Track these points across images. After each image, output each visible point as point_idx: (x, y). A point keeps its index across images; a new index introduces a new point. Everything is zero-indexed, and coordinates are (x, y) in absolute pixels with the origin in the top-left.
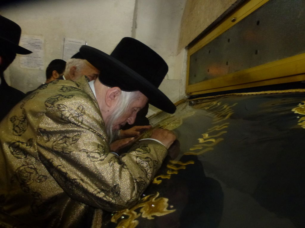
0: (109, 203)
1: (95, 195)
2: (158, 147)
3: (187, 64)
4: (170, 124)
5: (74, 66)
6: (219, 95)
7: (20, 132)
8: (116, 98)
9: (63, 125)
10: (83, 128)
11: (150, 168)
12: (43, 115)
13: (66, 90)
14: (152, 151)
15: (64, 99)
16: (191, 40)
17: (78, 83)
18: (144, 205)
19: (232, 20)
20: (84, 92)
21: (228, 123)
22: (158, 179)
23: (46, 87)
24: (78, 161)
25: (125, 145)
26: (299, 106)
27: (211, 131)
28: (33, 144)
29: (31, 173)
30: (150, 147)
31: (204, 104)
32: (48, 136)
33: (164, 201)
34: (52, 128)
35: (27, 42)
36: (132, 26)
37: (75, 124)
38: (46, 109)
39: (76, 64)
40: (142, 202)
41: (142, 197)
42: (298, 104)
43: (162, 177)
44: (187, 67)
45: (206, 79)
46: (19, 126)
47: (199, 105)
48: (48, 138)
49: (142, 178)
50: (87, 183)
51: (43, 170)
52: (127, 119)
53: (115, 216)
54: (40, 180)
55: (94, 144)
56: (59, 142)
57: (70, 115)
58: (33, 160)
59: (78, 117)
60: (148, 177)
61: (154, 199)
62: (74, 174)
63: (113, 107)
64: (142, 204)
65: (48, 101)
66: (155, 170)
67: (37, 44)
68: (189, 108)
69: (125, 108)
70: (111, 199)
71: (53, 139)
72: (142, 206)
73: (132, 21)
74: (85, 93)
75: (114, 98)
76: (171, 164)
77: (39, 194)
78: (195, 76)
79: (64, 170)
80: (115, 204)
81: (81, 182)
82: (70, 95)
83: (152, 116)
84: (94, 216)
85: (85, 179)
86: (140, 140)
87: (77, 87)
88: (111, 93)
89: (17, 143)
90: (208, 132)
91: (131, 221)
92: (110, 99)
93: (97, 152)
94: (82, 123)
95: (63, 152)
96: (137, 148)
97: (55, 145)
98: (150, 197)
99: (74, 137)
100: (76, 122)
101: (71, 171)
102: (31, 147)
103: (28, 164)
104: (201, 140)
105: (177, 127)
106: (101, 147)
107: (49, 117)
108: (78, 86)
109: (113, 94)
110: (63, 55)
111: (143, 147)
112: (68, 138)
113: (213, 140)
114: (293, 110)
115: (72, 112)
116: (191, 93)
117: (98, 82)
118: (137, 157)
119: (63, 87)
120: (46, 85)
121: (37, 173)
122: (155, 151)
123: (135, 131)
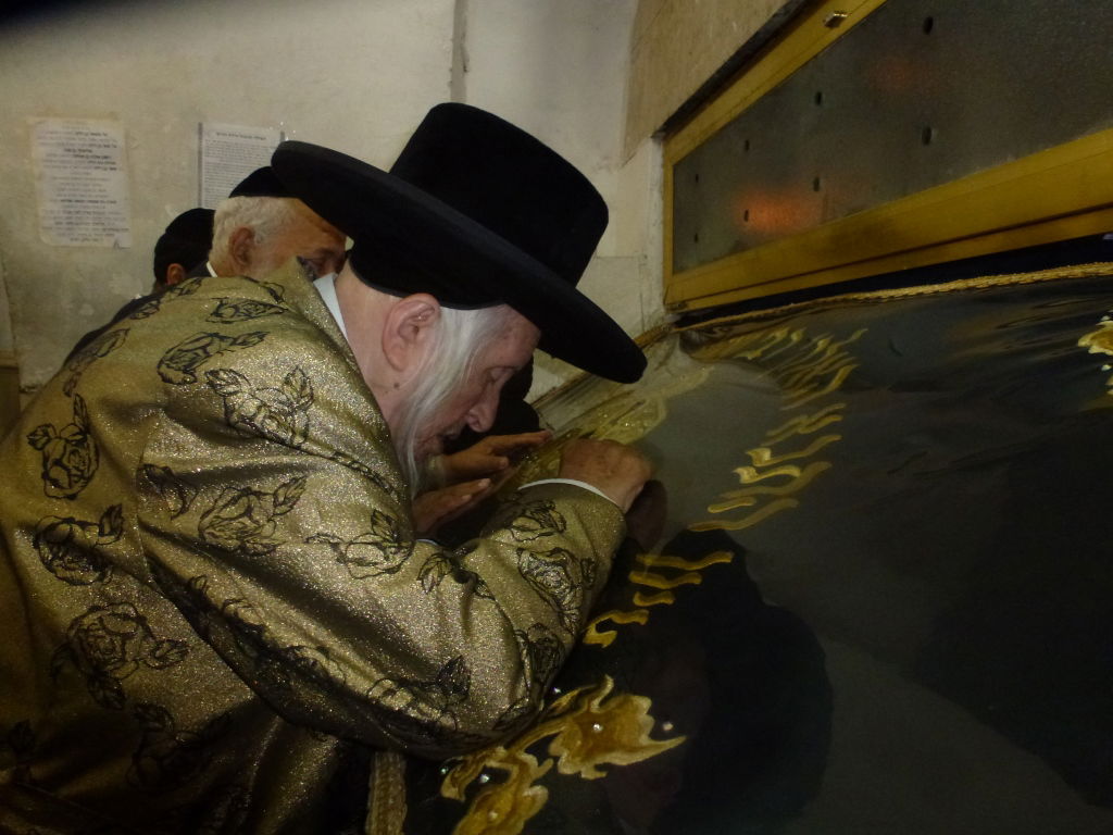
0: (431, 728)
1: (378, 702)
2: (593, 509)
3: (664, 198)
4: (619, 422)
5: (246, 226)
6: (792, 305)
7: (70, 486)
8: (421, 335)
9: (236, 447)
10: (310, 453)
11: (572, 587)
12: (155, 416)
13: (232, 317)
14: (573, 526)
15: (232, 348)
16: (674, 105)
17: (273, 287)
18: (563, 729)
19: (828, 19)
20: (301, 317)
21: (841, 406)
22: (601, 628)
23: (157, 307)
24: (302, 581)
25: (458, 508)
26: (1103, 326)
27: (779, 440)
28: (125, 526)
29: (126, 637)
30: (563, 508)
31: (739, 340)
32: (182, 496)
33: (636, 709)
34: (197, 461)
35: (59, 145)
36: (450, 66)
37: (282, 442)
38: (167, 393)
39: (251, 219)
40: (551, 716)
41: (550, 697)
42: (1098, 318)
43: (617, 618)
44: (665, 206)
45: (739, 247)
46: (65, 461)
47: (720, 345)
48: (181, 501)
49: (546, 628)
50: (341, 659)
51: (170, 621)
52: (466, 413)
53: (456, 775)
54: (162, 658)
55: (359, 510)
56: (226, 513)
57: (259, 408)
58: (132, 586)
59: (290, 414)
60: (567, 621)
61: (596, 702)
62: (289, 628)
63: (412, 371)
64: (553, 723)
65: (171, 359)
66: (589, 594)
67: (97, 151)
68: (680, 359)
69: (459, 371)
70: (436, 714)
71: (202, 501)
72: (553, 732)
73: (448, 45)
74: (308, 322)
75: (415, 338)
76: (640, 568)
77: (162, 714)
78: (696, 239)
79: (249, 616)
80: (455, 732)
81: (322, 659)
82: (250, 335)
83: (546, 395)
84: (374, 779)
85: (333, 642)
86: (520, 488)
87: (274, 302)
88: (402, 318)
89: (65, 528)
90: (768, 444)
91: (518, 790)
92: (399, 340)
93: (371, 540)
94: (305, 435)
95: (243, 548)
96: (515, 517)
97: (212, 525)
98: (580, 695)
99: (281, 492)
100: (283, 435)
101: (279, 620)
102: (118, 539)
103: (112, 603)
104: (746, 475)
105: (648, 430)
106: (385, 524)
107: (179, 421)
108: (277, 298)
109: (410, 321)
110: (200, 185)
111: (537, 511)
112: (259, 494)
113: (794, 472)
114: (1083, 343)
115: (265, 396)
116: (683, 304)
117: (349, 277)
118: (520, 550)
119: (221, 305)
120: (154, 302)
121: (149, 633)
122: (583, 525)
123: (490, 454)
